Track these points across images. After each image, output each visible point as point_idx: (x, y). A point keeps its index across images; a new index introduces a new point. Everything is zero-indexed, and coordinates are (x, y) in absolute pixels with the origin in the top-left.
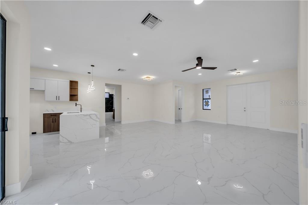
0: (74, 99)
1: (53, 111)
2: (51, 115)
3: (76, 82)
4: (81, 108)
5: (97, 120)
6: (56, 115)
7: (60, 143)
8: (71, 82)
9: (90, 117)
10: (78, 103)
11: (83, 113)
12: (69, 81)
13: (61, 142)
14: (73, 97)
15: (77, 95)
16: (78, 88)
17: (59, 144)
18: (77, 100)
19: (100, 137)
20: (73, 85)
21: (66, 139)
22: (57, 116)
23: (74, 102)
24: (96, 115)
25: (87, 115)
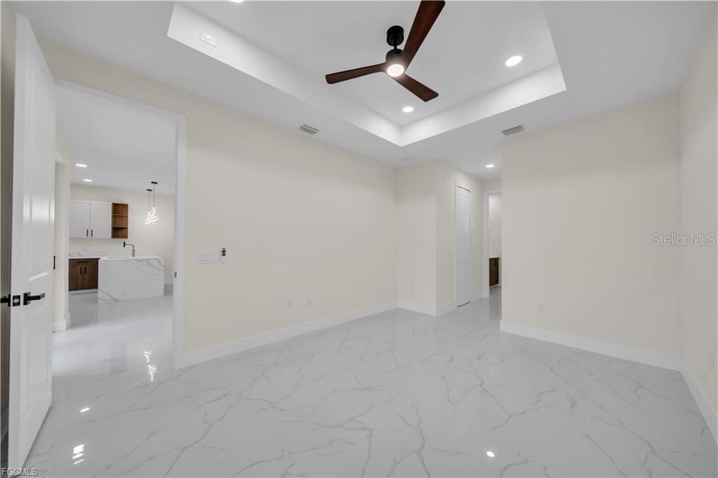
0: (120, 234)
1: (81, 256)
2: (78, 262)
3: (125, 206)
4: (133, 251)
5: (161, 268)
6: (87, 262)
7: (99, 301)
8: (115, 206)
9: (149, 264)
10: (127, 241)
11: (136, 257)
12: (111, 204)
13: (100, 299)
14: (119, 231)
15: (127, 228)
16: (127, 217)
17: (97, 302)
18: (126, 237)
19: (165, 294)
20: (119, 211)
21: (108, 294)
22: (89, 263)
23: (121, 241)
24: (159, 261)
25: (143, 260)
